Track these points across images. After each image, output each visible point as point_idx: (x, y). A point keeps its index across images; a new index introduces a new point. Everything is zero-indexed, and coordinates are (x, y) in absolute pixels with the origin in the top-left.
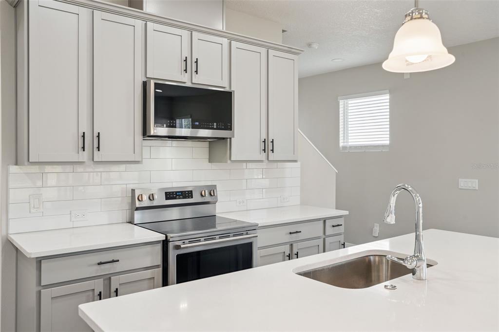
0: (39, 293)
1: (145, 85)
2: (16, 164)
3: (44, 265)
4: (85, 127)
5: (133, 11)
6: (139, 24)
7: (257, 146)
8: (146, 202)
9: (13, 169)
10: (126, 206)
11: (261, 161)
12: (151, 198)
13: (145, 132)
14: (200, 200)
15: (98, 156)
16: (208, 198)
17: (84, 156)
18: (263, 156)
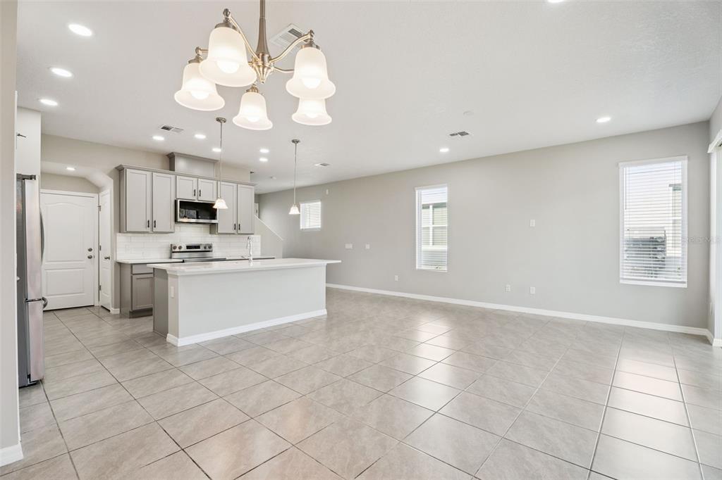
0: (132, 277)
1: (176, 202)
2: (120, 232)
3: (134, 267)
4: (149, 218)
5: (172, 172)
6: (173, 177)
7: (232, 227)
8: (177, 250)
9: (118, 234)
10: (169, 252)
11: (233, 234)
12: (180, 248)
13: (176, 220)
14: (204, 250)
15: (155, 230)
16: (208, 249)
17: (149, 230)
18: (235, 232)
